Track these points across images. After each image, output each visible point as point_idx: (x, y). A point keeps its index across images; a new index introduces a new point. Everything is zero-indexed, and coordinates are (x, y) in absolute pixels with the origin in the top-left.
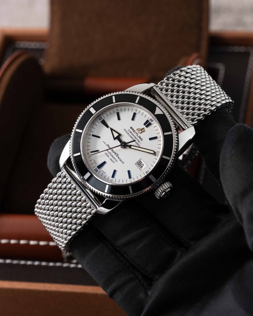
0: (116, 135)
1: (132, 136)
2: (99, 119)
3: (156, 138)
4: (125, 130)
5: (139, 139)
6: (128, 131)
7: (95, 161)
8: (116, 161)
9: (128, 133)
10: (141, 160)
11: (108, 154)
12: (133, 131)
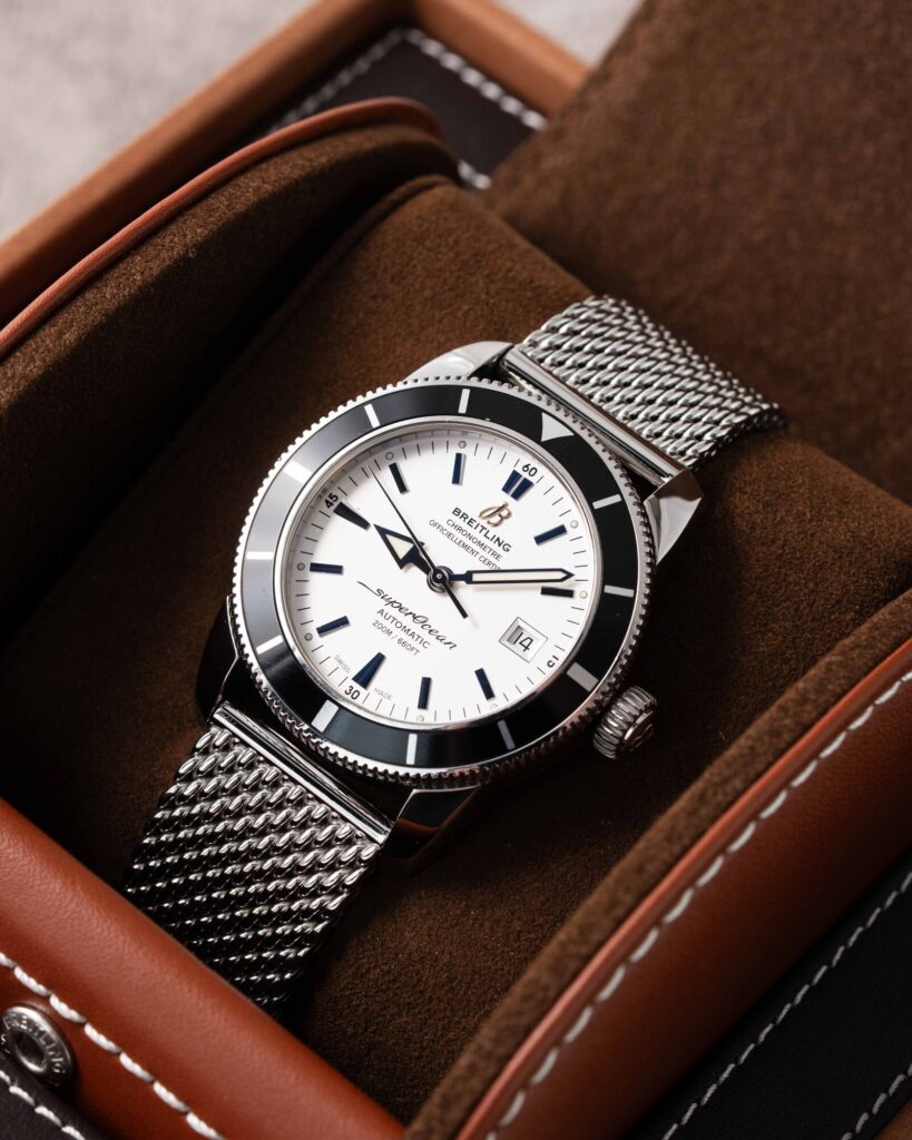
0: (403, 548)
1: (469, 542)
2: (327, 502)
3: (560, 531)
4: (435, 524)
5: (495, 546)
6: (445, 526)
7: (340, 662)
8: (423, 643)
9: (449, 535)
10: (521, 623)
11: (387, 624)
12: (467, 520)
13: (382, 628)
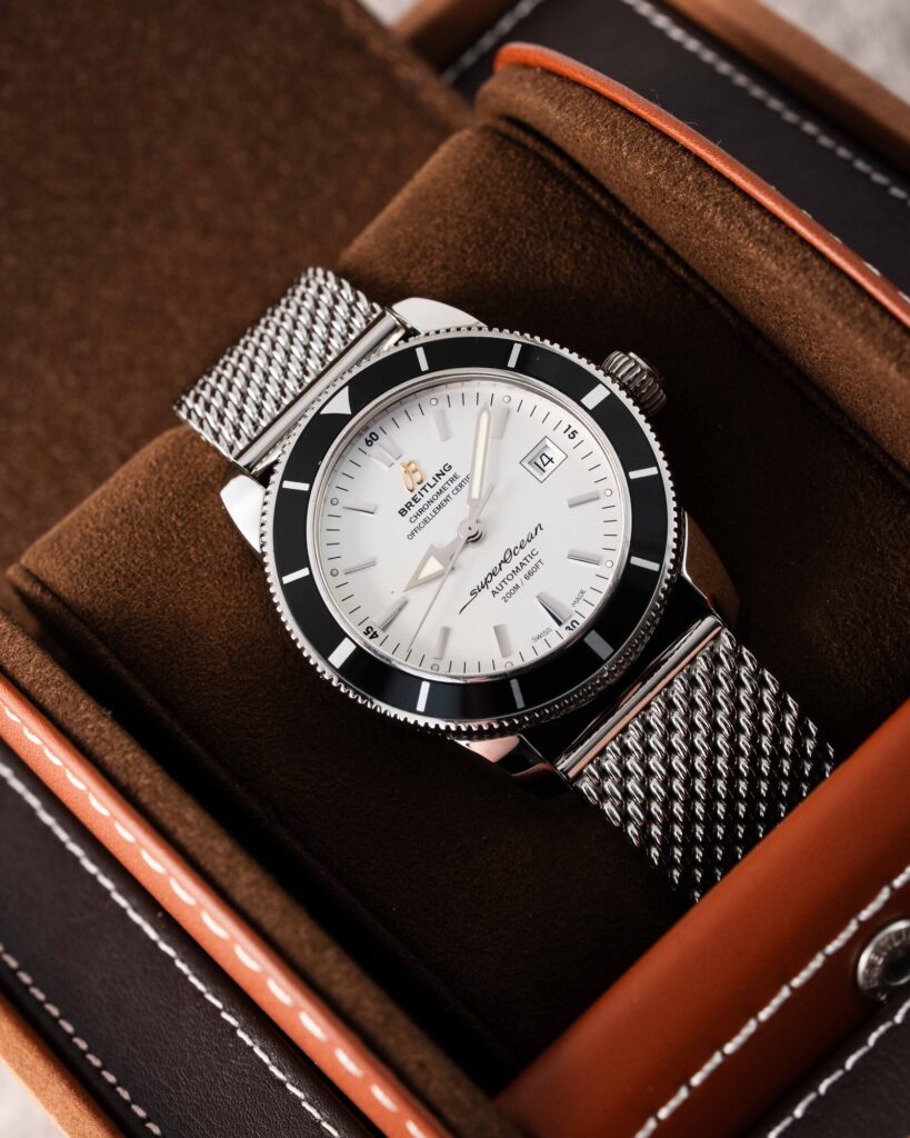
0: (434, 565)
1: (436, 504)
2: (372, 637)
4: (412, 534)
5: (444, 479)
6: (416, 524)
7: (539, 637)
8: (532, 555)
9: (425, 521)
10: (526, 462)
11: (507, 589)
12: (413, 503)
13: (511, 594)
